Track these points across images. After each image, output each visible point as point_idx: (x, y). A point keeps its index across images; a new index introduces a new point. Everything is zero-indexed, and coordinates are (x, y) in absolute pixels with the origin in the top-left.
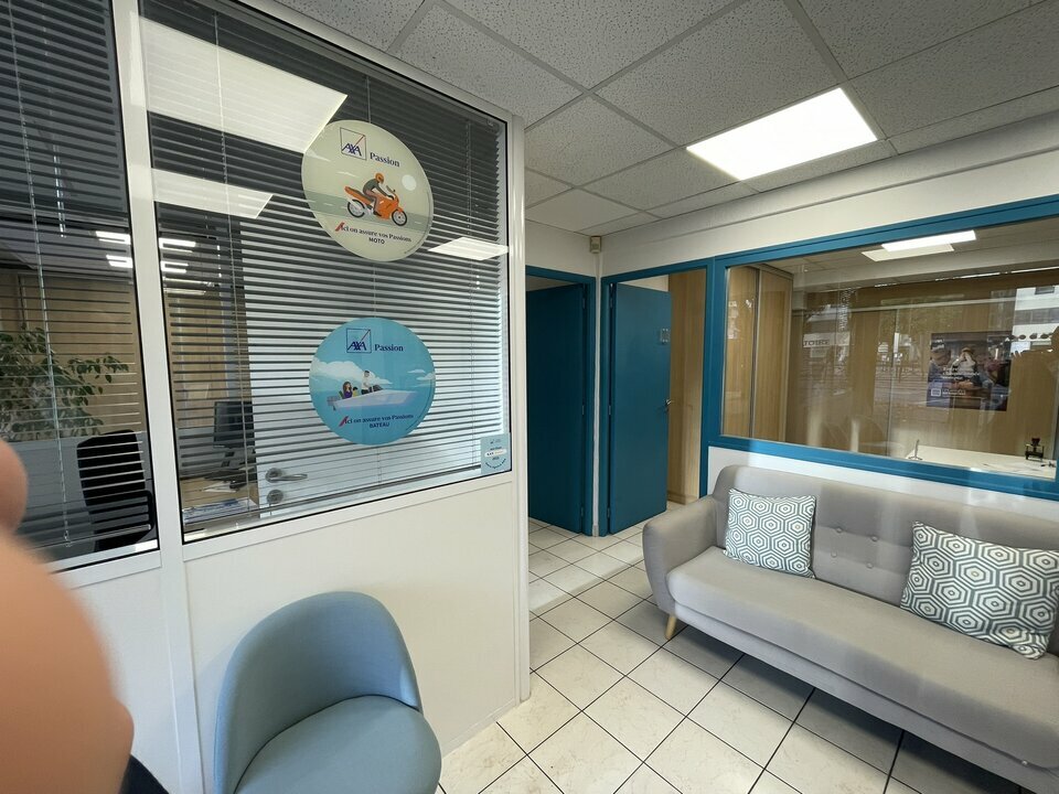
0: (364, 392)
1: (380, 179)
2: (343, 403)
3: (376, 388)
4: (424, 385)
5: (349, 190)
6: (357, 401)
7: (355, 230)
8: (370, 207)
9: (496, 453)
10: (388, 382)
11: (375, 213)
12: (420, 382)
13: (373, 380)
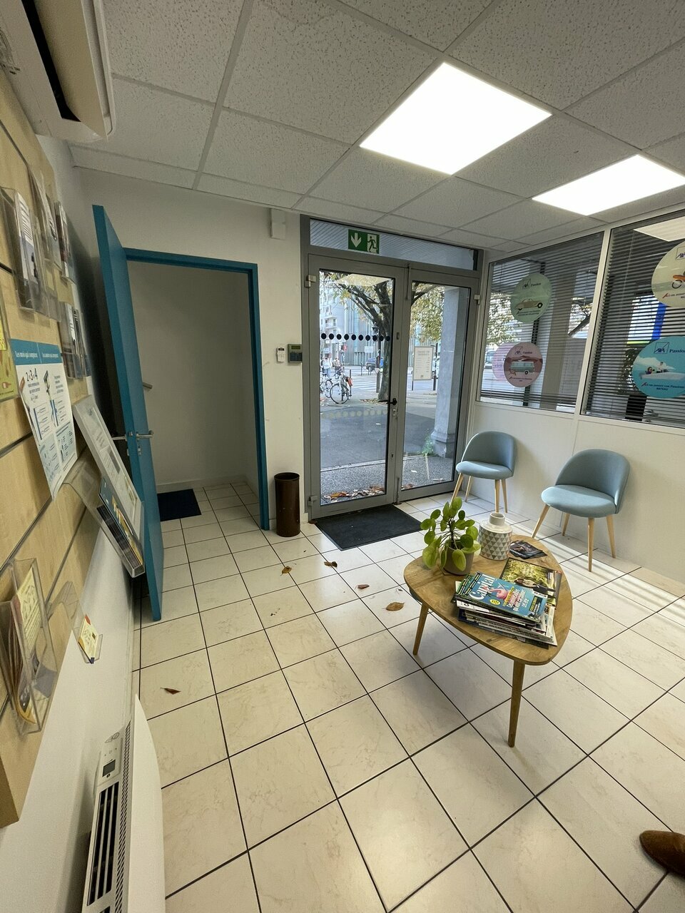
0: (658, 372)
3: (665, 371)
5: (675, 277)
6: (653, 376)
7: (673, 295)
10: (672, 368)
13: (664, 366)
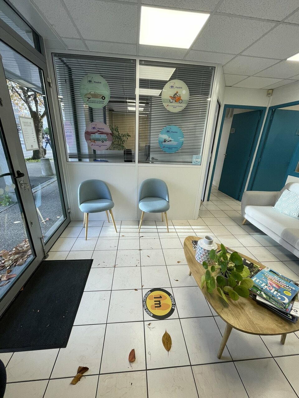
0: (168, 141)
1: (177, 92)
2: (164, 143)
3: (171, 141)
4: (181, 141)
5: (170, 97)
6: (167, 143)
7: (170, 106)
8: (174, 100)
9: (197, 160)
10: (173, 140)
11: (175, 101)
12: (180, 140)
13: (170, 139)
